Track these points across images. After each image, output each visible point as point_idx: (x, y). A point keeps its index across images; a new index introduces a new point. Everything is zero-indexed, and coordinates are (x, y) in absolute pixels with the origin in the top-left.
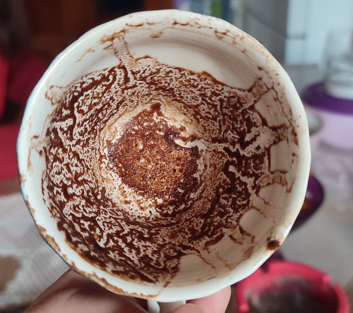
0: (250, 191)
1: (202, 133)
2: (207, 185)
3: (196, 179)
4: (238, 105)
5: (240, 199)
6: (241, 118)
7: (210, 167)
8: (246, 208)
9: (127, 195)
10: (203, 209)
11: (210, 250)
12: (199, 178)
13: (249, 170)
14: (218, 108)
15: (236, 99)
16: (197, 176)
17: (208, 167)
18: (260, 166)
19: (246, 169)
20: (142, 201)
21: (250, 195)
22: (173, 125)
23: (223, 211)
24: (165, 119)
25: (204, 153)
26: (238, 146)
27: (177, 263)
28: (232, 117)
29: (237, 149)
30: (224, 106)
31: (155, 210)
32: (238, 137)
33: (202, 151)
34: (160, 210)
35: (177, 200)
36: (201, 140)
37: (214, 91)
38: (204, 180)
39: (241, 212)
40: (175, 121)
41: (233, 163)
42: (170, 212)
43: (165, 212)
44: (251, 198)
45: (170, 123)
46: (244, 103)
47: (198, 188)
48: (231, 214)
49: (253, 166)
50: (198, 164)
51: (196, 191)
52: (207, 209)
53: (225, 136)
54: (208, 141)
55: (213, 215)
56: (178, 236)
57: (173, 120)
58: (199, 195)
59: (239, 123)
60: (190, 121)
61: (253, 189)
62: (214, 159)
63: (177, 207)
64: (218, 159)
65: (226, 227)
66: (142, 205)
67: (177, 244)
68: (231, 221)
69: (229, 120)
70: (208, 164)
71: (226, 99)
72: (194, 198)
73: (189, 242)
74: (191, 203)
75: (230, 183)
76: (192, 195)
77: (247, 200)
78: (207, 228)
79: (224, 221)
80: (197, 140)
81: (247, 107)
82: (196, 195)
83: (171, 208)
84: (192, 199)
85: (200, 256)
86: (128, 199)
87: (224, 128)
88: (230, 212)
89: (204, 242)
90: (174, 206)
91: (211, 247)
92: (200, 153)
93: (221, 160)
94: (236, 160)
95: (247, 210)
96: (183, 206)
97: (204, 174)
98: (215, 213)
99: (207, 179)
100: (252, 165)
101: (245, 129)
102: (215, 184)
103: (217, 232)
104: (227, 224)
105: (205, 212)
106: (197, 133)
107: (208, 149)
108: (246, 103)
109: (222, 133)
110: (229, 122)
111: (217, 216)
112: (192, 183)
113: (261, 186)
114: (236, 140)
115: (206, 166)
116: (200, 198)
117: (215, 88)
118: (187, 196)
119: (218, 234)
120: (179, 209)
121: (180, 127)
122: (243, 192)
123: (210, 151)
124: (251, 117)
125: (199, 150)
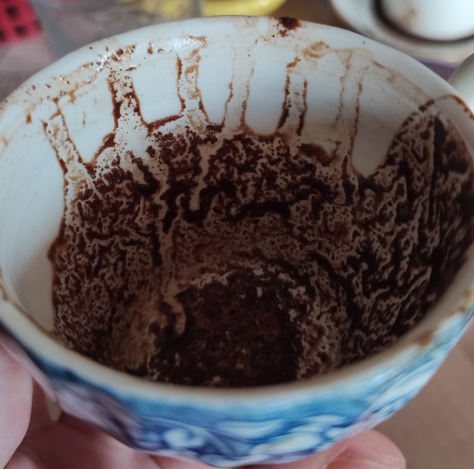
0: (219, 145)
1: (151, 290)
2: (234, 253)
3: (230, 279)
4: (91, 199)
5: (237, 159)
6: (110, 194)
7: (202, 261)
8: (247, 136)
9: (312, 364)
10: (274, 228)
11: (334, 146)
12: (227, 274)
13: (188, 160)
14: (104, 243)
15: (83, 203)
16: (225, 279)
17: (203, 265)
18: (178, 140)
19: (189, 170)
20: (308, 339)
21: (226, 141)
22: (153, 345)
23: (265, 181)
24: (149, 360)
25: (183, 282)
26: (157, 199)
27: (381, 171)
28: (113, 214)
29: (162, 198)
30: (98, 231)
31: (312, 313)
32: (142, 201)
33: (180, 286)
34: (308, 307)
35: (277, 291)
36: (163, 293)
37: (78, 246)
38: (226, 265)
39: (257, 143)
40: (145, 344)
41: (185, 203)
42: (302, 289)
43: (306, 298)
44: (230, 137)
45: (152, 350)
46: (87, 186)
47: (242, 268)
48: (265, 160)
49: (181, 154)
50: (203, 284)
51: (249, 270)
52: (271, 219)
53: (146, 232)
54: (160, 276)
55: (278, 196)
56: (336, 223)
57: (146, 348)
58: (253, 261)
59: (119, 199)
60: (137, 317)
61: (216, 140)
62: (188, 256)
63: (288, 285)
64: (185, 244)
65: (287, 155)
66: (315, 335)
67: (350, 209)
68: (275, 152)
69: (120, 220)
70: (199, 266)
71: (87, 226)
72: (262, 266)
73: (337, 194)
74: (272, 266)
75: (217, 197)
76: (259, 272)
77: (235, 143)
78: (302, 187)
79: (281, 165)
80: (165, 300)
81: (92, 180)
82: (255, 266)
83: (294, 292)
84: (265, 268)
85: (350, 153)
86: (319, 360)
87: (134, 236)
88: (263, 165)
89: (325, 170)
90: (290, 290)
91: (328, 148)
92: (185, 289)
93: (186, 236)
94: (179, 198)
95: (249, 134)
96: (283, 276)
97: (217, 268)
98: (273, 192)
99: (224, 259)
100: (179, 158)
101: (127, 185)
102: (227, 233)
103: (301, 162)
104: (282, 155)
105: (278, 217)
106: (152, 303)
107: (174, 274)
108: (84, 181)
109: (143, 239)
110: (122, 222)
111: (277, 186)
112: (239, 281)
113: (207, 124)
114: (148, 204)
115: (203, 271)
116: (258, 254)
117: (71, 243)
118: (263, 280)
119: (303, 157)
120: (290, 280)
121: (153, 335)
122: (225, 158)
123: (177, 270)
124: (106, 171)
125: (179, 291)
